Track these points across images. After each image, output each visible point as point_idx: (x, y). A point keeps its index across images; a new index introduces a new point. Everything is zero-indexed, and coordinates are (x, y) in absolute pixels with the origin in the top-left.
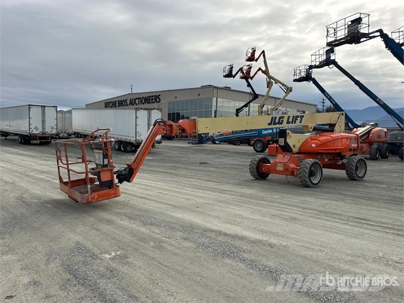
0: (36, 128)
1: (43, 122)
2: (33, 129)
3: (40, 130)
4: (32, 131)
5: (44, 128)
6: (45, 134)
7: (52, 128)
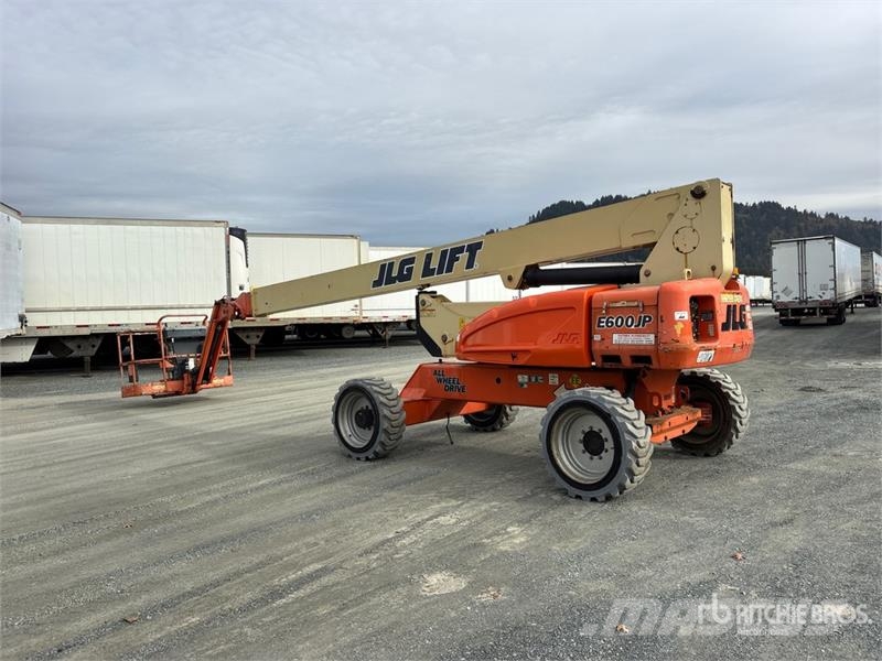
0: (786, 291)
1: (802, 274)
2: (779, 293)
3: (796, 294)
4: (778, 297)
5: (803, 289)
6: (806, 302)
7: (824, 288)
